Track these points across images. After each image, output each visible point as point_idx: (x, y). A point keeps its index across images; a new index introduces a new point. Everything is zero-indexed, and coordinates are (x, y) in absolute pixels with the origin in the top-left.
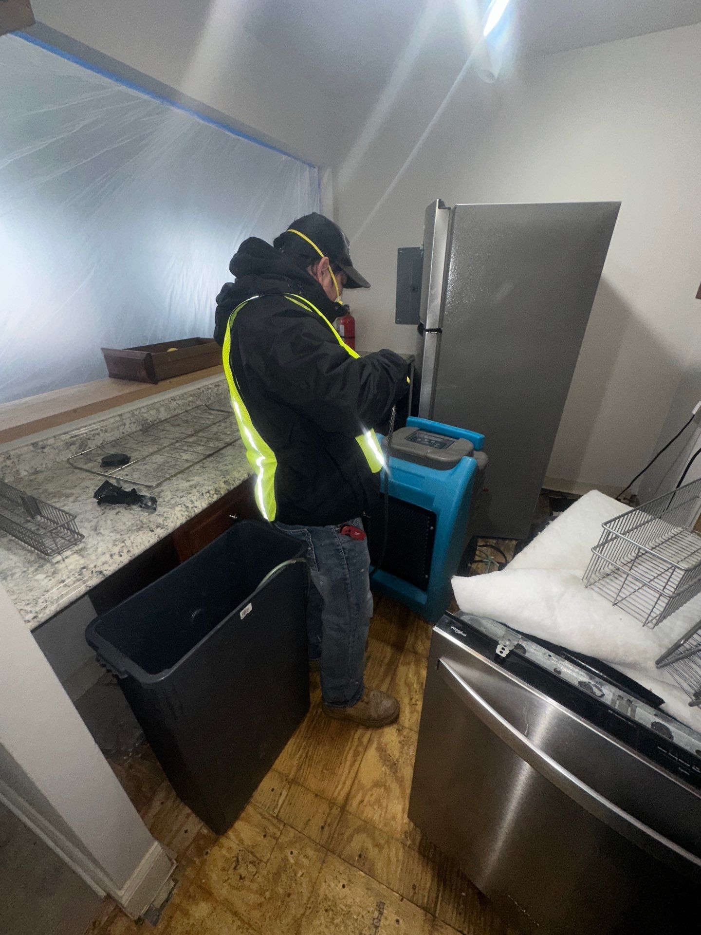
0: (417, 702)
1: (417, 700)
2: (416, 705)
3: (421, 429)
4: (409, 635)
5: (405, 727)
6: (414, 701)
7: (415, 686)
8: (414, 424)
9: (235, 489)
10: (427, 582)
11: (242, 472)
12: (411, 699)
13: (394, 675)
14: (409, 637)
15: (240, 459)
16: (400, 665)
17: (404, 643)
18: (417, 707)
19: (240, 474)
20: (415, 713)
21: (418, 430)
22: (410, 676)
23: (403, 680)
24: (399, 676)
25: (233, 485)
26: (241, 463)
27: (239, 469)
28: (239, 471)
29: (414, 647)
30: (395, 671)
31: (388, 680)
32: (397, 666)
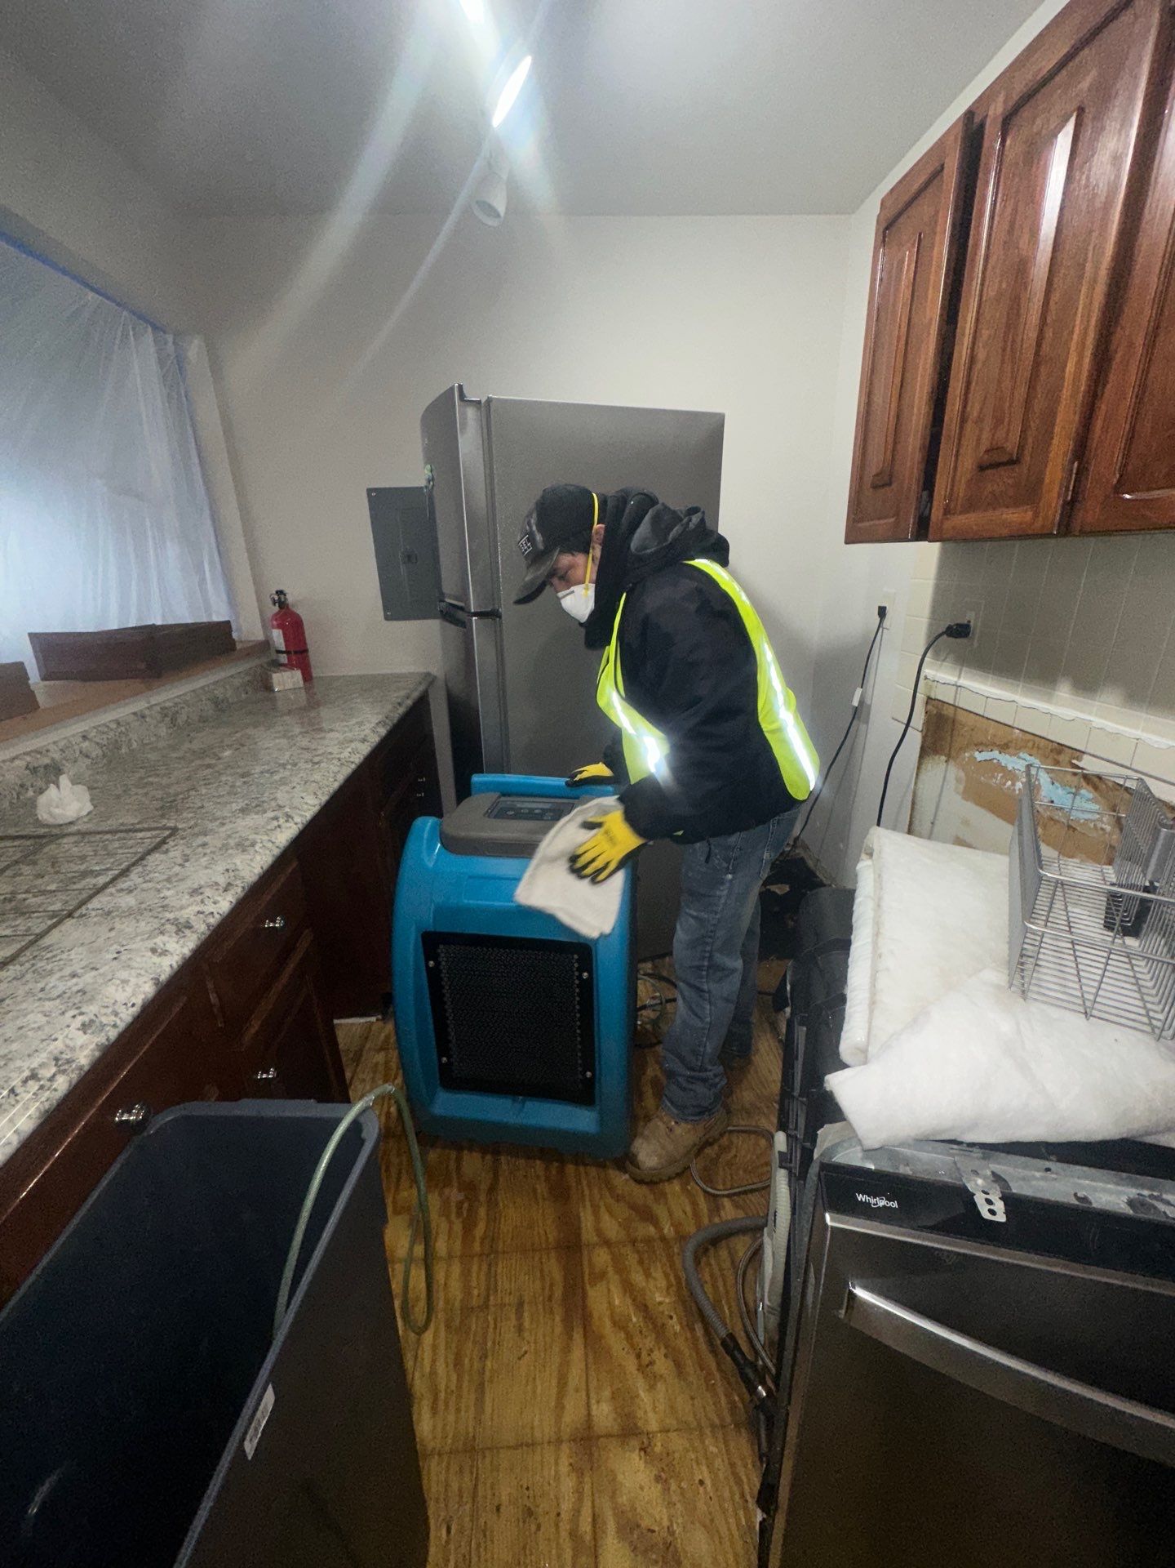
0: (653, 1355)
1: (651, 1351)
2: (651, 1363)
3: (504, 795)
4: (581, 1209)
5: (653, 1433)
6: (645, 1359)
7: (634, 1320)
8: (487, 787)
9: (121, 1036)
10: (590, 1084)
11: (133, 980)
12: (638, 1356)
13: (586, 1318)
14: (582, 1214)
15: (116, 947)
16: (588, 1287)
17: (579, 1236)
18: (656, 1368)
19: (129, 989)
20: (660, 1386)
21: (499, 797)
22: (617, 1302)
23: (608, 1323)
24: (596, 1315)
25: (115, 1026)
26: (123, 957)
27: (124, 974)
28: (125, 982)
29: (599, 1232)
30: (584, 1307)
31: (578, 1336)
32: (584, 1296)
